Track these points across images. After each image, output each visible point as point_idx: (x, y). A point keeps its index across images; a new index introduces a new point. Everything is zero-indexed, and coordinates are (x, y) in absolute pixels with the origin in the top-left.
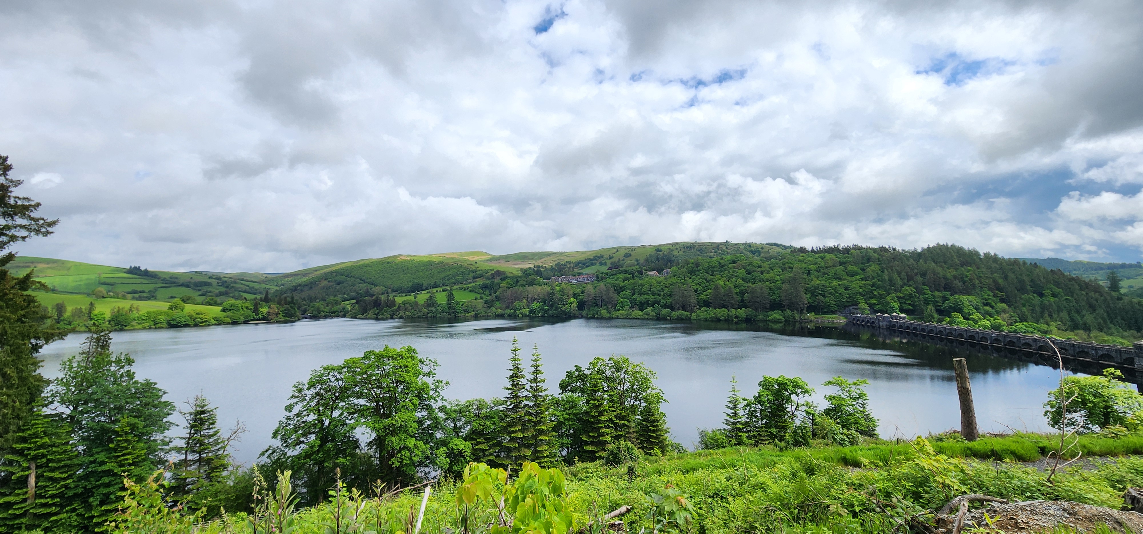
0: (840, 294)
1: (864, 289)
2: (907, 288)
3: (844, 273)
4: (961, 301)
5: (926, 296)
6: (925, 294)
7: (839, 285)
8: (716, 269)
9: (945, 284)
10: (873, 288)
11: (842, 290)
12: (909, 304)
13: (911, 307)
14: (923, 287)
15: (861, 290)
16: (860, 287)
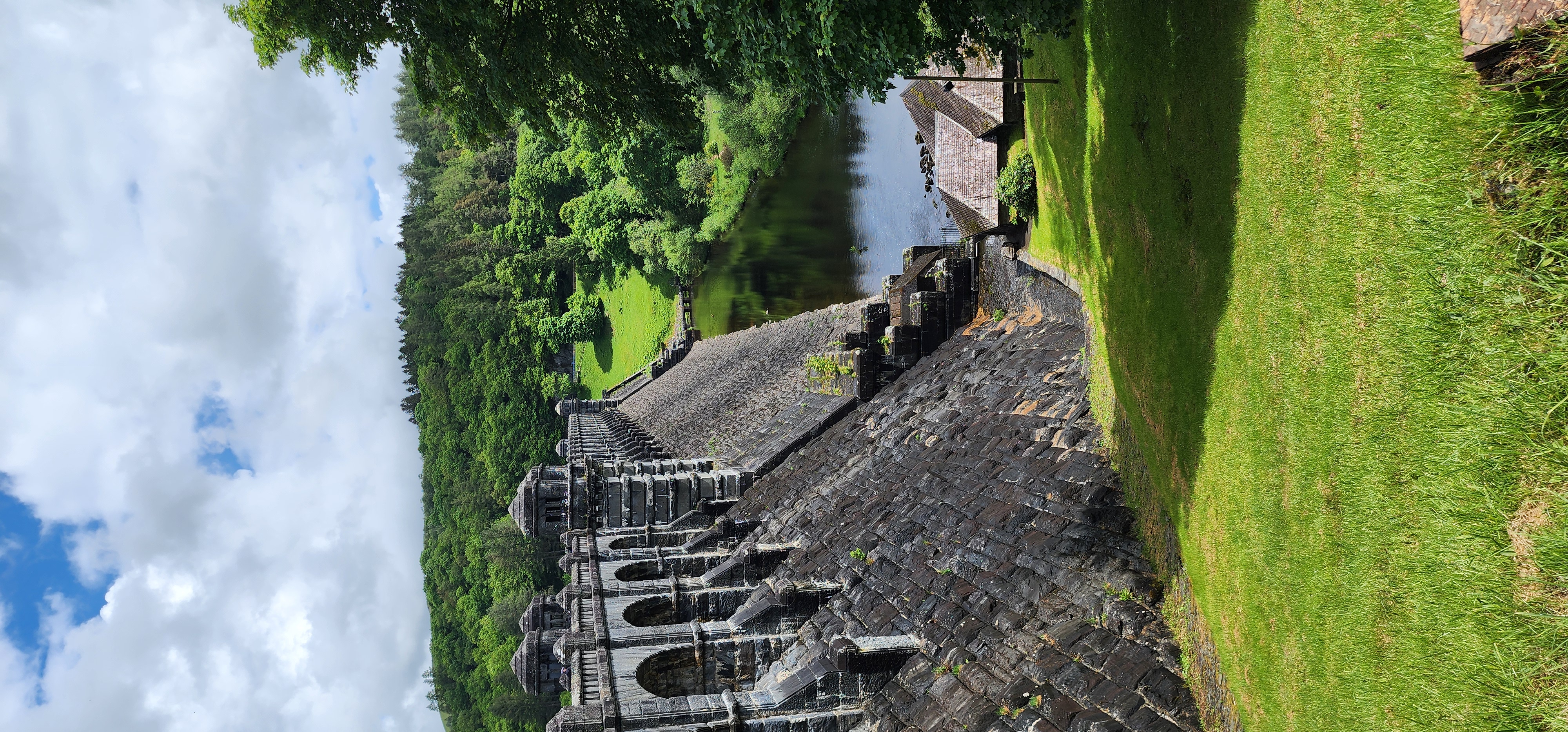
0: (518, 419)
1: (504, 360)
2: (499, 273)
3: (463, 384)
4: (529, 181)
5: (520, 237)
6: (514, 238)
7: (495, 408)
8: (457, 651)
9: (491, 176)
10: (502, 340)
11: (507, 411)
12: (544, 277)
13: (552, 276)
14: (495, 236)
15: (507, 371)
16: (498, 367)
